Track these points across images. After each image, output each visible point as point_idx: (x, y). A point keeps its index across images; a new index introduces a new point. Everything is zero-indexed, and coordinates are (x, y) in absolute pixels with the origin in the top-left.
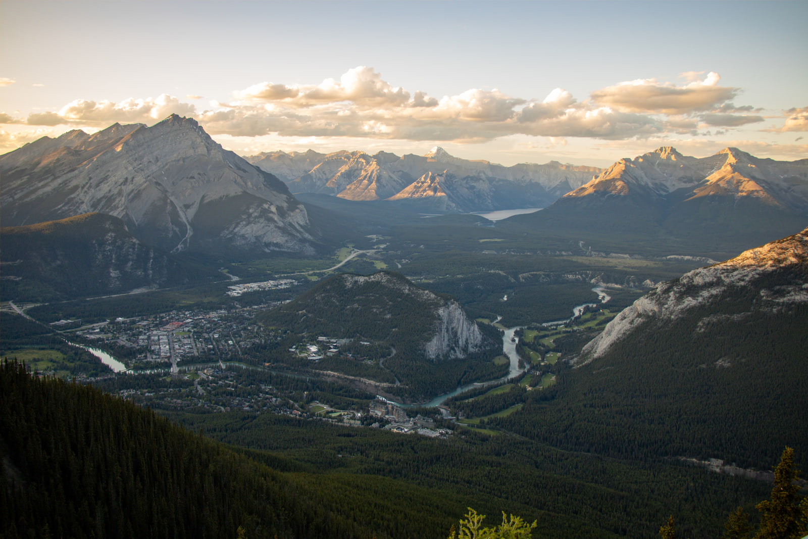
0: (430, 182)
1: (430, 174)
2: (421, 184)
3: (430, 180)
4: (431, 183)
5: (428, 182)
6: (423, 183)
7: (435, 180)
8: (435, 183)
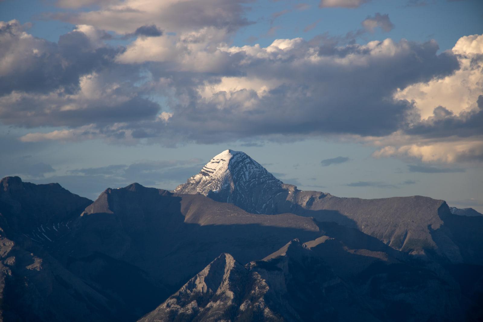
0: (231, 294)
1: (230, 261)
2: (194, 304)
3: (232, 288)
4: (238, 300)
5: (223, 297)
6: (202, 299)
7: (252, 288)
8: (254, 299)
